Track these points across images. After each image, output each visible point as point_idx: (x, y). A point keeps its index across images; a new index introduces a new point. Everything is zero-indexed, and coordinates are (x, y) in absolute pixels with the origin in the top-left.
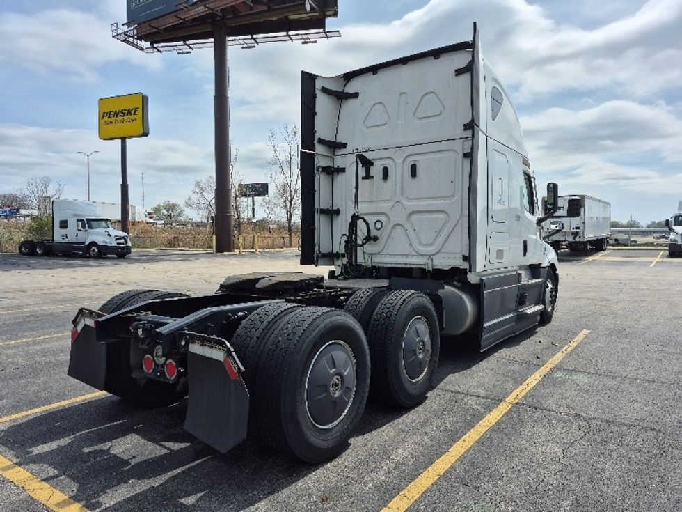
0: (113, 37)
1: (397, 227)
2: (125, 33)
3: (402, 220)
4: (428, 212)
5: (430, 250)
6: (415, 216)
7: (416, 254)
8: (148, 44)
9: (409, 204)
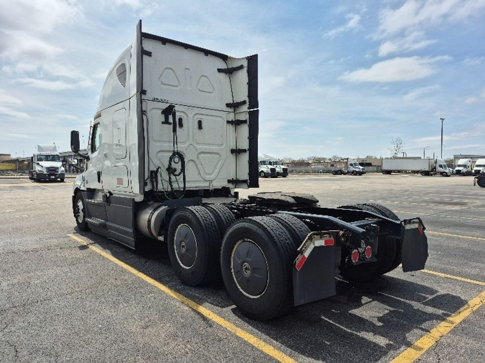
1: (190, 162)
3: (194, 158)
4: (210, 153)
5: (211, 177)
6: (202, 155)
7: (203, 180)
9: (199, 147)
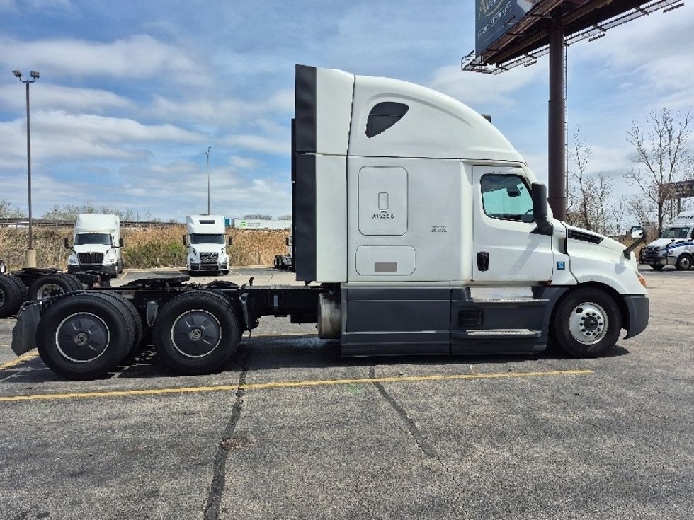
0: (463, 69)
2: (471, 64)
8: (494, 66)
